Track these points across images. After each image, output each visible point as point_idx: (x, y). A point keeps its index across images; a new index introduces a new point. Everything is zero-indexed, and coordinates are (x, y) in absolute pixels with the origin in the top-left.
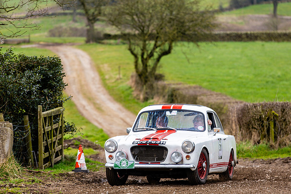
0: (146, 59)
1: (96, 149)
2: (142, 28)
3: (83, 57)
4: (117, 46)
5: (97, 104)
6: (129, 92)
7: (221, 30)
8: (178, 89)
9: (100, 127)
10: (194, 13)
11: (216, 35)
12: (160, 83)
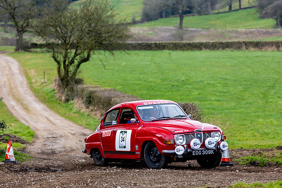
0: (68, 65)
1: (23, 144)
2: (64, 38)
3: (12, 63)
4: (42, 54)
5: (24, 104)
6: (52, 94)
7: (133, 41)
8: (95, 92)
9: (27, 124)
10: (110, 25)
11: (129, 44)
12: (80, 86)
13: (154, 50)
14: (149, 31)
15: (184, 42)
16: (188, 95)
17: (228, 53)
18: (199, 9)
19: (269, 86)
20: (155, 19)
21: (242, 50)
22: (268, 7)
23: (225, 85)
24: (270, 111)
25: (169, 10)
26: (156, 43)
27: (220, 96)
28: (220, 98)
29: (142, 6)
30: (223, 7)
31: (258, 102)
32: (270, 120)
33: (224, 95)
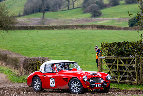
7: (19, 25)
10: (6, 17)
11: (16, 27)
13: (29, 30)
14: (27, 20)
15: (45, 25)
16: (46, 53)
17: (67, 31)
18: (53, 9)
19: (88, 48)
20: (30, 14)
21: (74, 30)
22: (87, 7)
23: (66, 47)
24: (88, 61)
25: (38, 9)
26: (30, 26)
27: (63, 53)
28: (63, 54)
29: (24, 7)
30: (65, 8)
31: (82, 56)
32: (88, 65)
33: (65, 53)
